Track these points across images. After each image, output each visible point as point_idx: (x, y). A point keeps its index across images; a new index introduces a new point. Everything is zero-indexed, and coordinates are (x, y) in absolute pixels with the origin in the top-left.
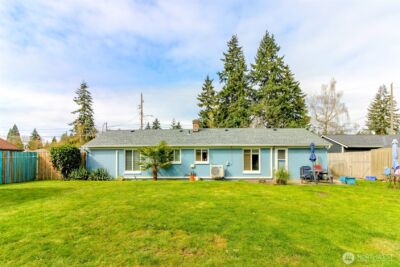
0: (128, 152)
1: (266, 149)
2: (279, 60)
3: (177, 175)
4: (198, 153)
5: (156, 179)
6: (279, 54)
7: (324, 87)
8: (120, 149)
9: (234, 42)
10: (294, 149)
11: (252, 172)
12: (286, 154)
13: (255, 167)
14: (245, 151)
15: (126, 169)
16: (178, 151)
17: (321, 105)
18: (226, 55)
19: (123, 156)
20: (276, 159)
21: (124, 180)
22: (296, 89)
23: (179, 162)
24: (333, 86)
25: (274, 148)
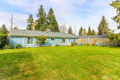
0: (29, 38)
2: (54, 15)
3: (46, 45)
4: (52, 39)
5: (41, 47)
6: (54, 14)
7: (63, 24)
8: (25, 37)
9: (41, 6)
10: (71, 38)
11: (64, 43)
13: (64, 42)
15: (28, 44)
16: (46, 38)
17: (62, 28)
18: (39, 10)
19: (27, 39)
21: (29, 48)
22: (57, 23)
24: (65, 24)
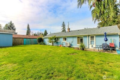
1: (85, 36)
5: (53, 45)
12: (95, 38)
14: (78, 37)
16: (59, 38)
20: (90, 40)
23: (59, 41)
25: (89, 36)
